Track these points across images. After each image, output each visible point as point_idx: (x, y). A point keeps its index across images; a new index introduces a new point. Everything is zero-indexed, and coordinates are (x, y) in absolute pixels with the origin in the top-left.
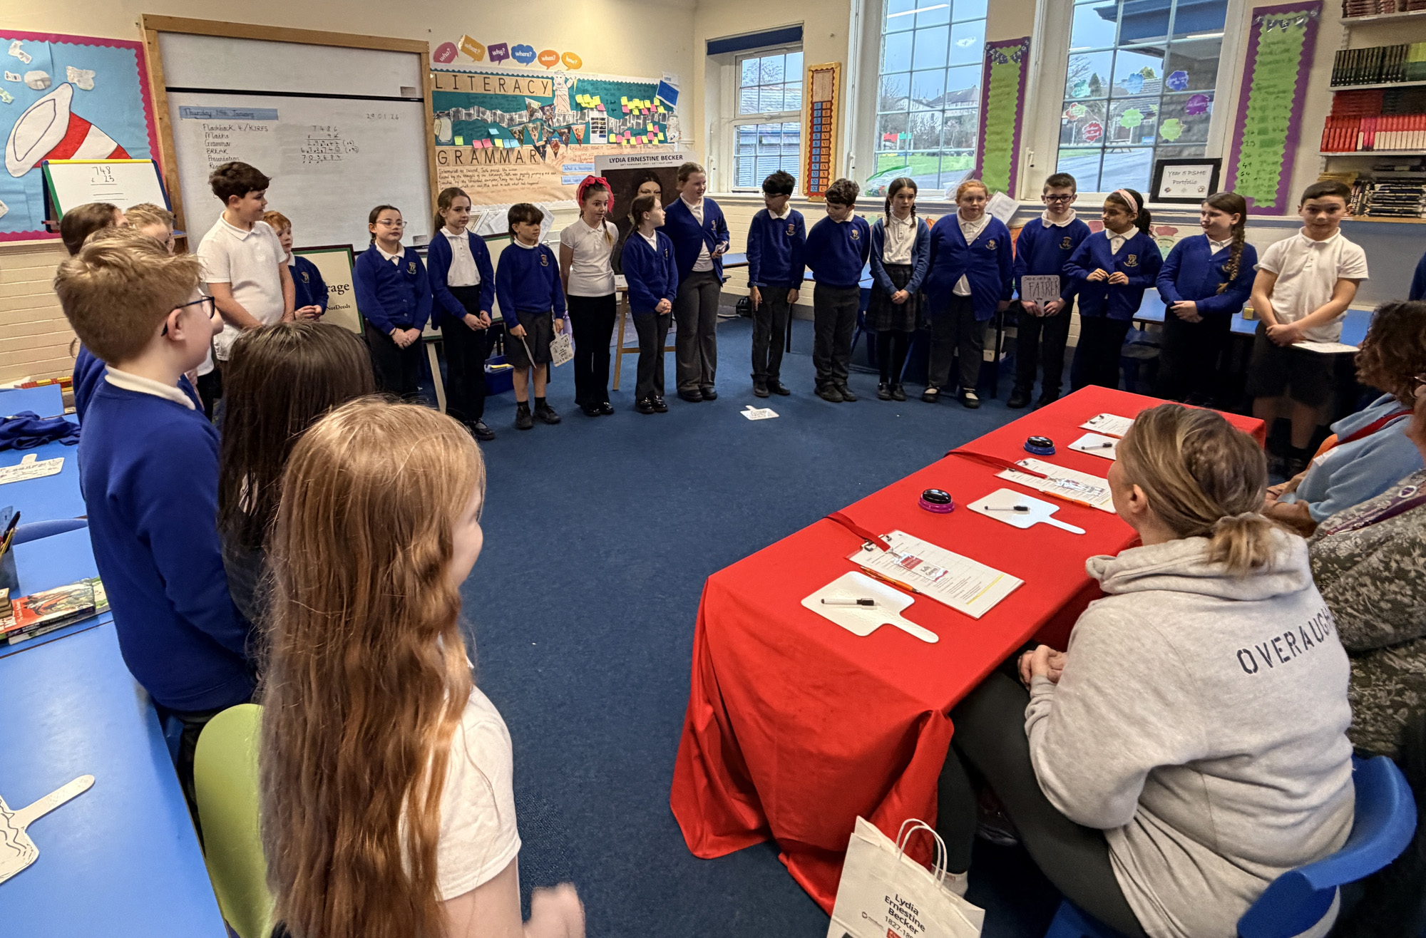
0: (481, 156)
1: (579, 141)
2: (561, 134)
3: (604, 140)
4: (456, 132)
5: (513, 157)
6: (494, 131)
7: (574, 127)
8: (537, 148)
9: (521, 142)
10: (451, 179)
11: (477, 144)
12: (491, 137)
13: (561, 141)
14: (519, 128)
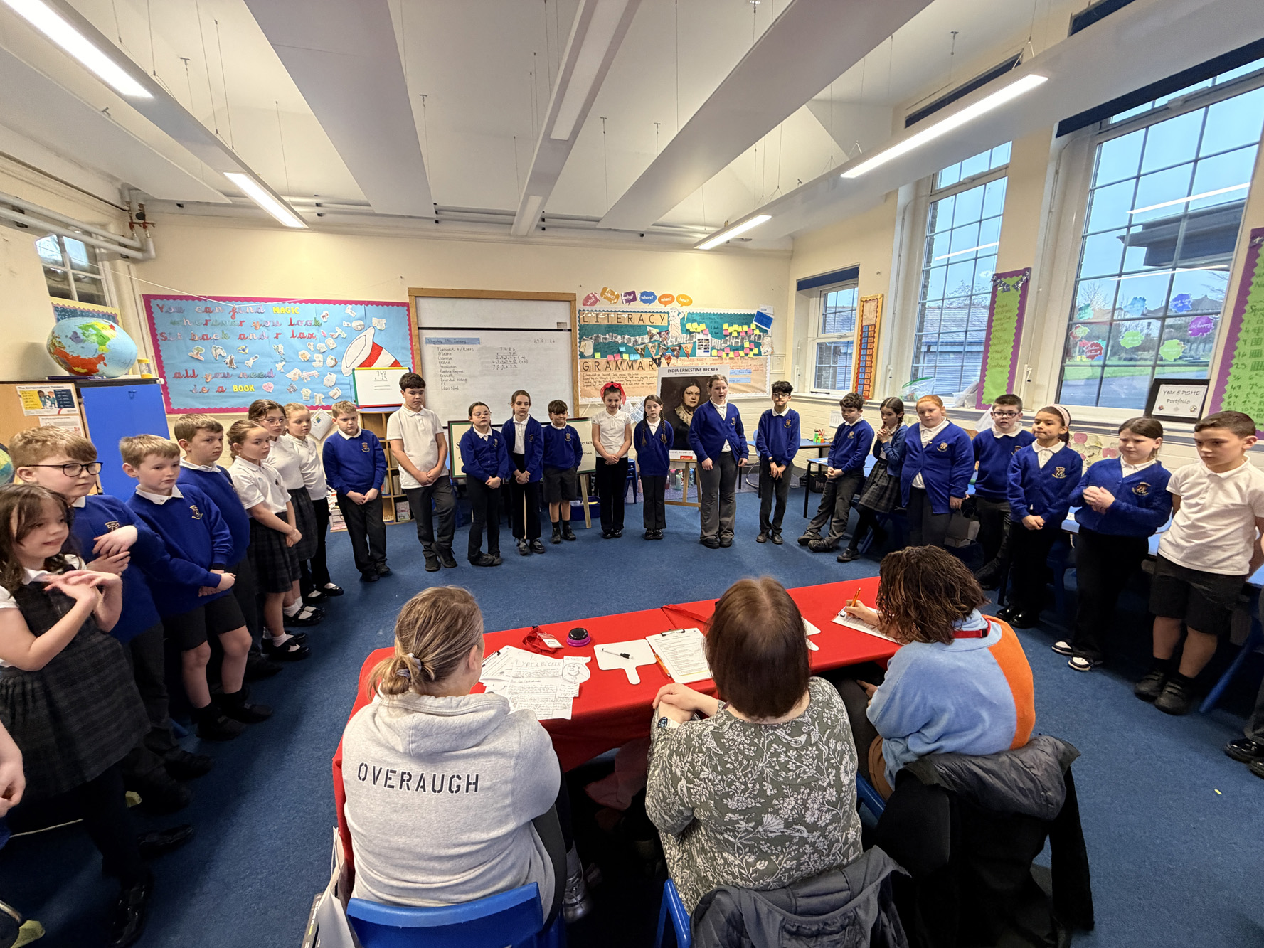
0: (613, 365)
1: (687, 355)
2: (673, 350)
3: (708, 354)
4: (596, 350)
5: (635, 366)
6: (622, 349)
7: (683, 346)
8: (655, 360)
9: (642, 355)
10: (591, 380)
11: (610, 357)
12: (621, 353)
13: (674, 356)
14: (642, 347)
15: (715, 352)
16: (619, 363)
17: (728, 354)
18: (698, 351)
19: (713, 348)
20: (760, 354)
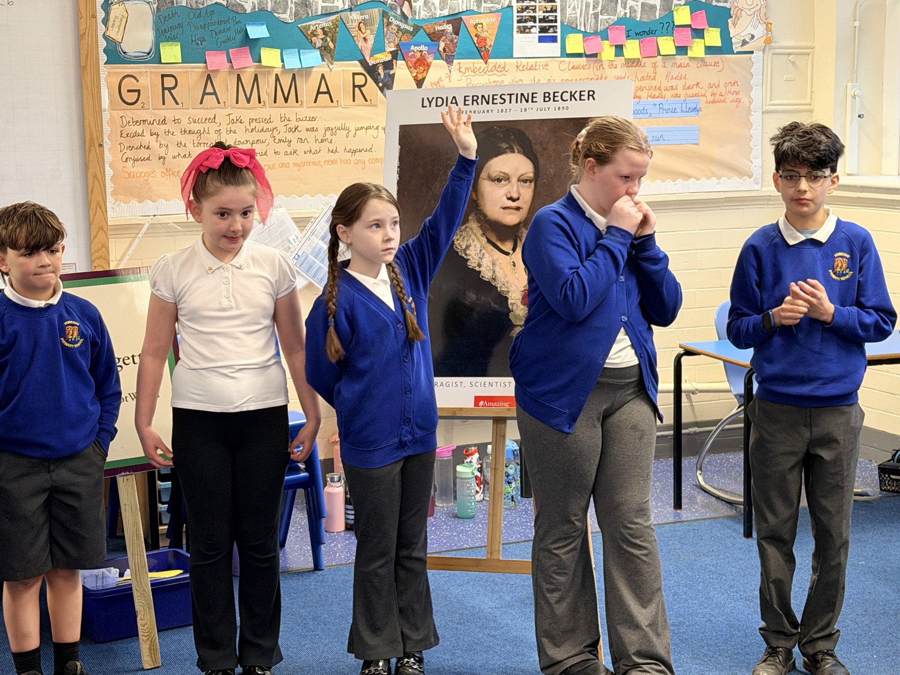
0: (225, 84)
1: (482, 52)
3: (553, 49)
4: (163, 34)
5: (308, 88)
6: (257, 31)
7: (469, 21)
11: (216, 60)
12: (252, 45)
15: (575, 43)
16: (247, 80)
17: (619, 49)
18: (517, 37)
19: (570, 28)
20: (726, 48)
